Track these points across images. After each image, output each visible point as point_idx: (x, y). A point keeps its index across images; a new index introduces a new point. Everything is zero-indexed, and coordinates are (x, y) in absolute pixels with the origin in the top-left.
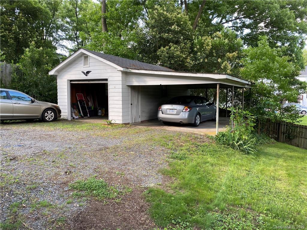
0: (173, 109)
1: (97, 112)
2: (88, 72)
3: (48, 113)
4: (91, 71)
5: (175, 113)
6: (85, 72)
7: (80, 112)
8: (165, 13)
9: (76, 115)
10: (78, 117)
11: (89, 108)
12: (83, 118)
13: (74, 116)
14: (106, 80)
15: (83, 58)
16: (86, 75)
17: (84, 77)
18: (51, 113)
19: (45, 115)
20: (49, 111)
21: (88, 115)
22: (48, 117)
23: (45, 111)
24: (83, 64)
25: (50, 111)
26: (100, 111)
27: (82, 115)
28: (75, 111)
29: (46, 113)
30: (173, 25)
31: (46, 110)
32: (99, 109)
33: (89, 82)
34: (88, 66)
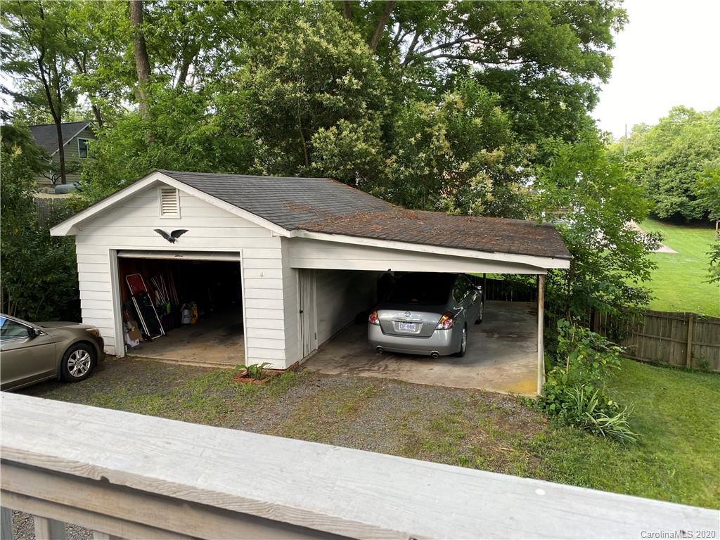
0: (411, 323)
1: (180, 316)
2: (177, 234)
3: (74, 357)
4: (185, 231)
5: (418, 332)
6: (169, 232)
7: (140, 326)
8: (324, 44)
9: (133, 339)
10: (138, 340)
11: (161, 309)
12: (151, 341)
13: (129, 342)
14: (237, 254)
15: (159, 193)
16: (172, 241)
17: (163, 244)
18: (83, 355)
19: (69, 365)
20: (76, 353)
21: (162, 329)
22: (75, 368)
23: (68, 353)
24: (158, 210)
25: (81, 351)
26: (186, 312)
27: (147, 332)
28: (130, 327)
29: (70, 360)
30: (345, 74)
31: (70, 352)
32: (185, 308)
33: (178, 258)
34: (177, 215)
